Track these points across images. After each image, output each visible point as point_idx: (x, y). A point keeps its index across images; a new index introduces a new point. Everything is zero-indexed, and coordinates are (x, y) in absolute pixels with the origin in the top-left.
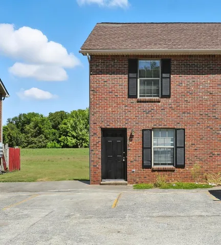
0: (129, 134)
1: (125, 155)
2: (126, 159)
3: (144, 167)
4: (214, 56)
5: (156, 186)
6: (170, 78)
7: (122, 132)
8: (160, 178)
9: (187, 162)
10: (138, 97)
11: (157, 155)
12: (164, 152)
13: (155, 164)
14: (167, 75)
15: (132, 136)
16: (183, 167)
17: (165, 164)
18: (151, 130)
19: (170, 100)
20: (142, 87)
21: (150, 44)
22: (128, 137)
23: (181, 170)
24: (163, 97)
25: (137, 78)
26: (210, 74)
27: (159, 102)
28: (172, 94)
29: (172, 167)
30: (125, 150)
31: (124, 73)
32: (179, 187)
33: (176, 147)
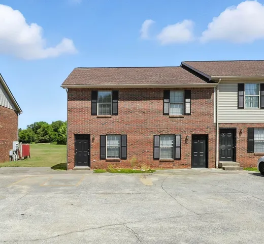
0: (91, 138)
1: (89, 151)
2: (90, 153)
3: (101, 158)
4: (146, 89)
5: (108, 171)
6: (118, 102)
7: (87, 137)
8: (111, 166)
9: (128, 156)
10: (98, 115)
11: (109, 151)
12: (114, 149)
13: (108, 157)
14: (116, 101)
15: (93, 139)
16: (125, 159)
17: (114, 157)
18: (105, 136)
19: (117, 117)
20: (100, 109)
21: (106, 81)
22: (91, 140)
23: (124, 161)
24: (113, 114)
25: (97, 103)
26: (143, 100)
27: (111, 118)
28: (119, 113)
29: (118, 159)
30: (89, 148)
31: (89, 100)
32: (122, 172)
33: (122, 147)
